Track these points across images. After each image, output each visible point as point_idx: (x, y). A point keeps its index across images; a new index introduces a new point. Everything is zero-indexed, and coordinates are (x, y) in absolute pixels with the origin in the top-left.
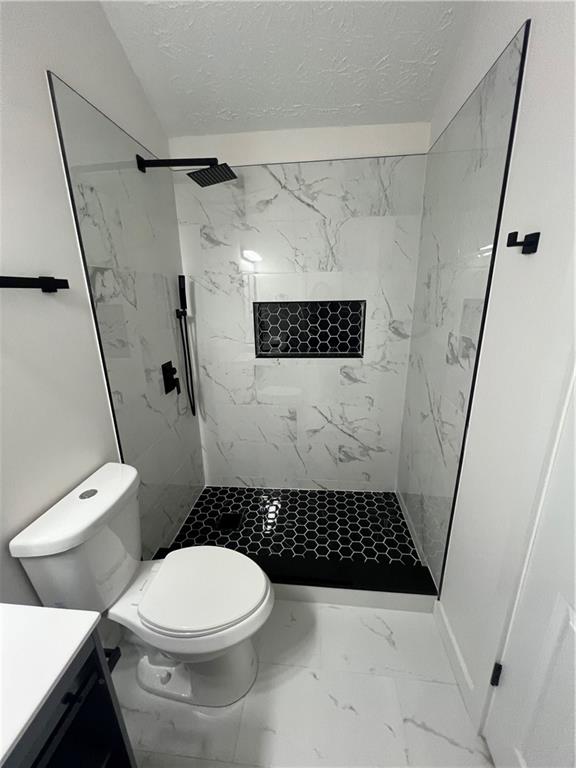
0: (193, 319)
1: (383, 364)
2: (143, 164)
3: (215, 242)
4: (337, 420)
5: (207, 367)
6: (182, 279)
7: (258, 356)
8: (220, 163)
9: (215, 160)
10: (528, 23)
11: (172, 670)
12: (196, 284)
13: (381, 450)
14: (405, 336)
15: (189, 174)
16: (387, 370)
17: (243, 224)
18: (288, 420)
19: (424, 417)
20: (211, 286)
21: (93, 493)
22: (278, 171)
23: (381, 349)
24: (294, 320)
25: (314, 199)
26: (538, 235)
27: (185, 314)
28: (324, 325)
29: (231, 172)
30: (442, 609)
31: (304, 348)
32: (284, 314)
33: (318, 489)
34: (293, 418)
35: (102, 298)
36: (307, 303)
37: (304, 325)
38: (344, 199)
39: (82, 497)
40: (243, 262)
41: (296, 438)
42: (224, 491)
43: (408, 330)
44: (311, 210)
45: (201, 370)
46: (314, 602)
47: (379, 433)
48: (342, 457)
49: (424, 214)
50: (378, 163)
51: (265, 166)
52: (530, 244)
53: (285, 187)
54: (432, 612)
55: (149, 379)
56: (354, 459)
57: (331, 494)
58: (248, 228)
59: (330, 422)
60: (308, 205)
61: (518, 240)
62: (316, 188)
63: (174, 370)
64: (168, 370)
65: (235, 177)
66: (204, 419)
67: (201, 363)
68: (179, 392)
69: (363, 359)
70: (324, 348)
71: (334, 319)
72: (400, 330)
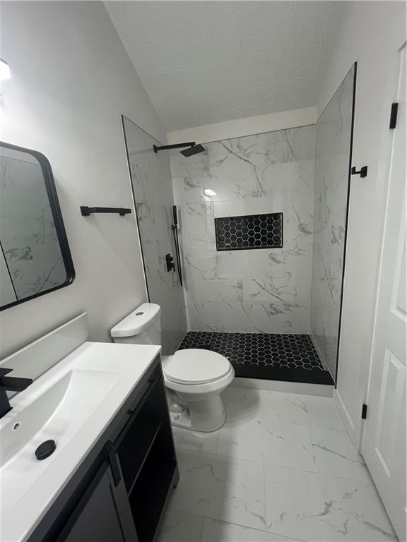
0: (180, 230)
1: (296, 250)
2: (156, 149)
3: (192, 186)
4: (269, 288)
5: (189, 258)
6: (175, 207)
7: (218, 250)
8: (197, 144)
9: (194, 143)
10: (356, 63)
11: (179, 414)
12: (182, 211)
13: (297, 306)
14: (310, 233)
15: (181, 152)
16: (299, 254)
17: (208, 175)
18: (238, 289)
19: (322, 279)
20: (190, 211)
21: (142, 313)
22: (227, 144)
23: (295, 242)
24: (239, 227)
25: (248, 157)
26: (366, 167)
27: (176, 227)
28: (258, 229)
29: (202, 147)
30: (338, 393)
31: (246, 244)
32: (233, 224)
33: (257, 332)
34: (241, 287)
35: (141, 218)
36: (246, 217)
37: (245, 231)
38: (266, 155)
39: (137, 314)
40: (205, 196)
41: (242, 300)
42: (199, 333)
43: (310, 229)
44: (248, 163)
45: (185, 260)
46: (258, 389)
47: (296, 295)
48: (273, 312)
49: (316, 159)
50: (286, 133)
51: (220, 141)
52: (364, 172)
53: (231, 152)
54: (332, 397)
55: (160, 262)
56: (281, 312)
57: (266, 335)
58: (210, 176)
59: (264, 289)
60: (245, 160)
61: (356, 171)
62: (249, 150)
63: (172, 259)
64: (169, 258)
65: (204, 150)
66: (187, 289)
67: (185, 256)
68: (174, 271)
69: (283, 249)
70: (258, 243)
71: (264, 225)
72: (306, 230)
